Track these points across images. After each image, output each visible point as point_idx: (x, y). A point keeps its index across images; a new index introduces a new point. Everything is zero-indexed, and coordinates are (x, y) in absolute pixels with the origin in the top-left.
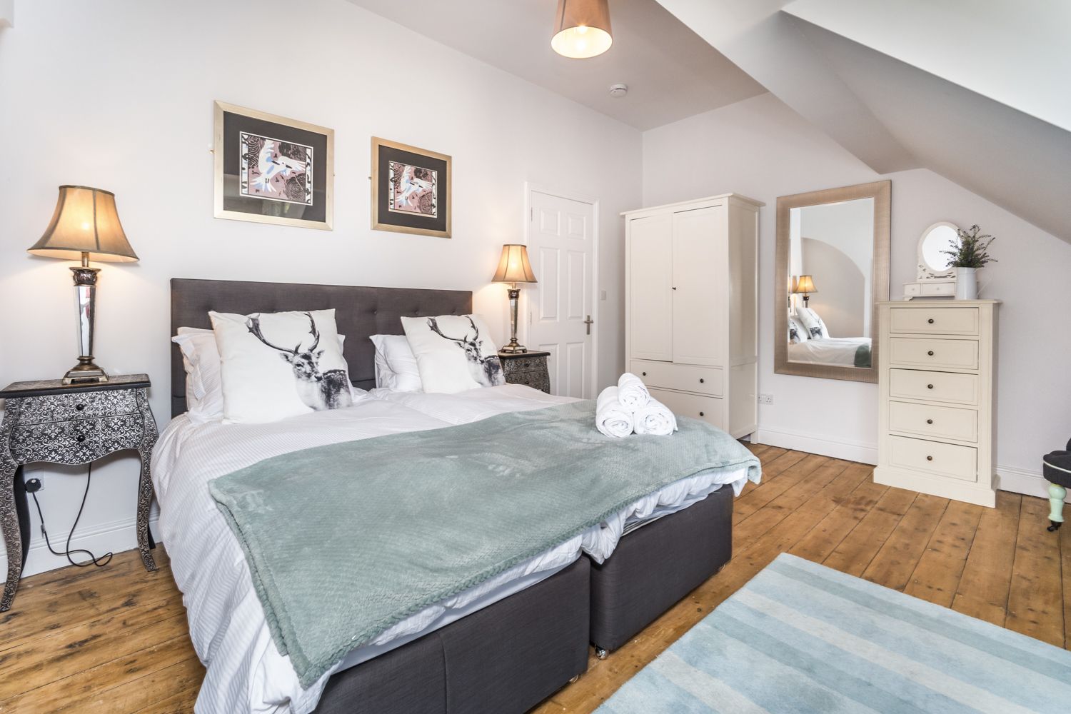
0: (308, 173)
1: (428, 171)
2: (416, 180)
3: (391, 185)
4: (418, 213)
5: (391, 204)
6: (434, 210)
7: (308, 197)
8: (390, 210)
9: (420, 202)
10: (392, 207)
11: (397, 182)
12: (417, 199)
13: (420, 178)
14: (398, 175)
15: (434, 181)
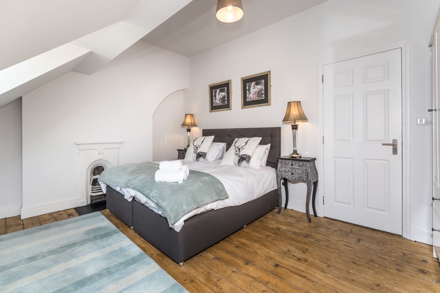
0: (226, 95)
1: (261, 81)
2: (256, 86)
3: (247, 92)
4: (257, 99)
5: (248, 98)
6: (263, 96)
7: (226, 102)
8: (247, 101)
9: (258, 94)
10: (248, 99)
11: (249, 90)
12: (256, 94)
13: (258, 85)
14: (250, 87)
15: (263, 84)
